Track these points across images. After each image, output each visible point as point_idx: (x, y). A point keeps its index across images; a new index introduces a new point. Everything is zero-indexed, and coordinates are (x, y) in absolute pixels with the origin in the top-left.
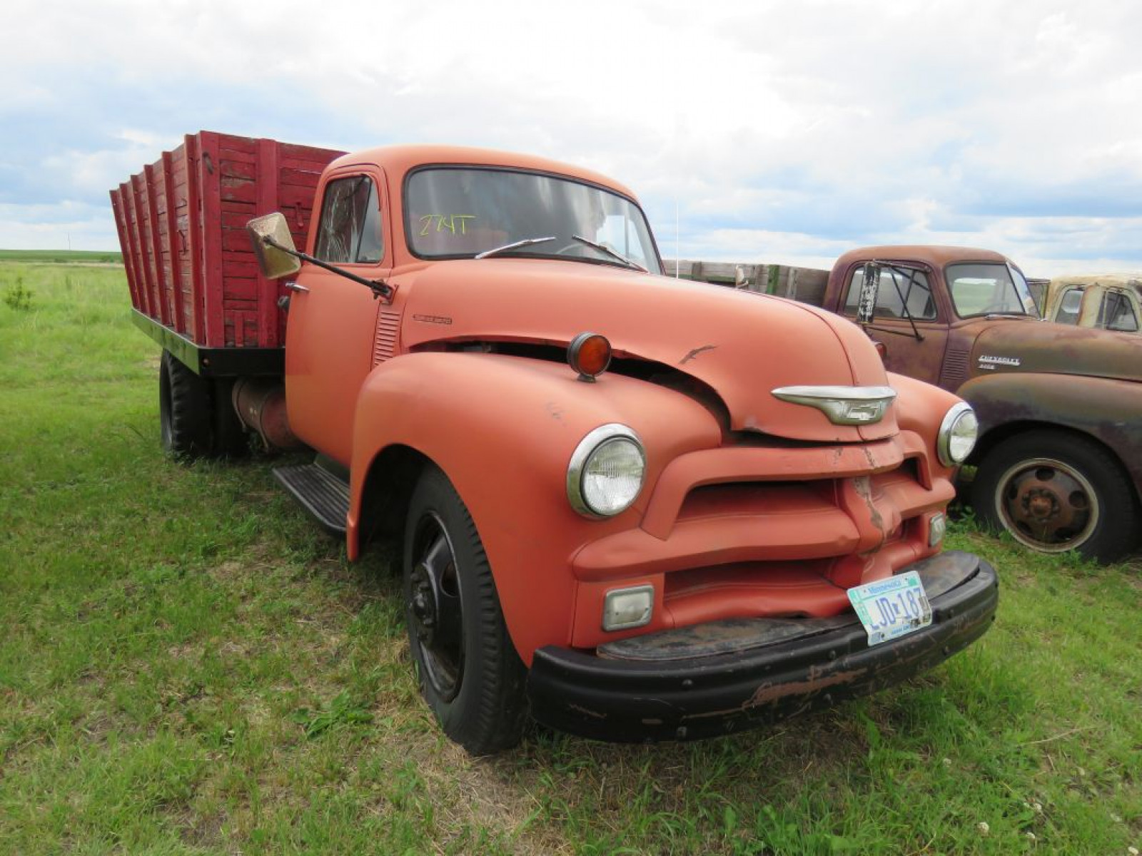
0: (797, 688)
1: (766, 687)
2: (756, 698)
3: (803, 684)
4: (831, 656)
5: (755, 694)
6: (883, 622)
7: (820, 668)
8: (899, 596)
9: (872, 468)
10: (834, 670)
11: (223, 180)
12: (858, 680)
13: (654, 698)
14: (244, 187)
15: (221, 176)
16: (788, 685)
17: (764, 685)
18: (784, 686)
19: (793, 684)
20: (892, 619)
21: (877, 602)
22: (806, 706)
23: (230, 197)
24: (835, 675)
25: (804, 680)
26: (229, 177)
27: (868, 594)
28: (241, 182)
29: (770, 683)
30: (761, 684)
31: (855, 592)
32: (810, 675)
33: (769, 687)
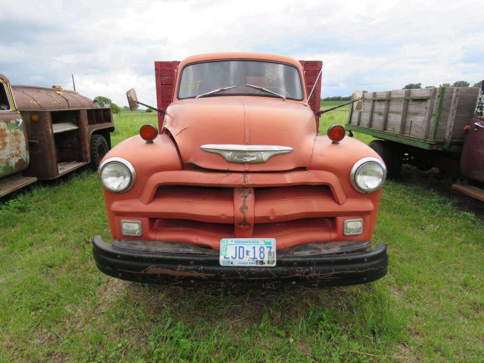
0: (170, 272)
1: (153, 267)
2: (148, 270)
3: (174, 272)
4: (190, 264)
5: (147, 269)
6: (234, 257)
7: (184, 267)
8: (254, 248)
9: (244, 184)
10: (191, 270)
11: (162, 78)
12: (210, 279)
13: (109, 259)
14: (168, 79)
15: (161, 76)
16: (164, 269)
17: (152, 266)
18: (162, 269)
19: (167, 270)
20: (241, 256)
21: (236, 247)
22: (179, 282)
23: (164, 83)
24: (193, 272)
25: (174, 269)
26: (164, 76)
27: (234, 243)
28: (167, 77)
29: (155, 266)
30: (150, 266)
31: (226, 241)
32: (178, 268)
33: (154, 267)
